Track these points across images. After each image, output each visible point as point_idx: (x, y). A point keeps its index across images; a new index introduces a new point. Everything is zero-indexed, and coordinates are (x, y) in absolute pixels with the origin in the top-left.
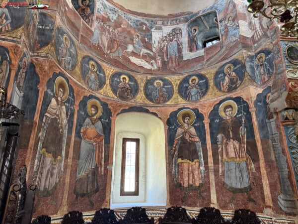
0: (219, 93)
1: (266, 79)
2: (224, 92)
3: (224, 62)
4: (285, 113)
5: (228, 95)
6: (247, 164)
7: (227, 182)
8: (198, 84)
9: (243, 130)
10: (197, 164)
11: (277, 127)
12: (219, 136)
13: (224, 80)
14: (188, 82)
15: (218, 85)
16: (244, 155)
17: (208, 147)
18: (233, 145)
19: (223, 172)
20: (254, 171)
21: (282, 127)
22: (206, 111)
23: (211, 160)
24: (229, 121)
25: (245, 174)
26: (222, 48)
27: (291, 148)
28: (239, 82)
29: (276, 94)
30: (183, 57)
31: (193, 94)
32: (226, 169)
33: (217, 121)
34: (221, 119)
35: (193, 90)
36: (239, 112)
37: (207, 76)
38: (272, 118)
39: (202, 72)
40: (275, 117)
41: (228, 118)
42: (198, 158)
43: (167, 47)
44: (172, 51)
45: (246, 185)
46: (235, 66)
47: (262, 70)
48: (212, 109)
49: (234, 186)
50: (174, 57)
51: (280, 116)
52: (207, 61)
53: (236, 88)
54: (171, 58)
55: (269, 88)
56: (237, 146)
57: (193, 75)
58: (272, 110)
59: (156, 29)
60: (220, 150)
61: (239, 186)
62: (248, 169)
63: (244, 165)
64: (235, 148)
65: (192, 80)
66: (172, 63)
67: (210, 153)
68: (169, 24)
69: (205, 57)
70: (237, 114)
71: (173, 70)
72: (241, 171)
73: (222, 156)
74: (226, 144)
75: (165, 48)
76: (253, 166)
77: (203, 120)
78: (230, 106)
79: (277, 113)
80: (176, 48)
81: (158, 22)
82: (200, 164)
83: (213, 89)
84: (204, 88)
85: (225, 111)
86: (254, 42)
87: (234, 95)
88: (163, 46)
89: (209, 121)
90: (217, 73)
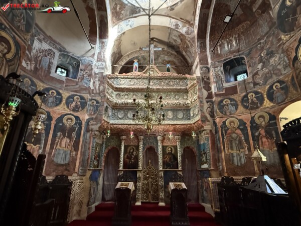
0: (66, 109)
1: (92, 114)
2: (70, 110)
3: (75, 93)
4: (96, 132)
5: (72, 113)
6: (71, 152)
7: (55, 160)
8: (55, 97)
9: (74, 134)
10: (38, 147)
11: (90, 137)
12: (59, 134)
13: (72, 103)
14: (49, 92)
15: (68, 104)
16: (71, 147)
17: (49, 138)
18: (65, 141)
19: (54, 155)
20: (74, 155)
21: (92, 138)
22: (55, 117)
23: (48, 147)
24: (68, 127)
25: (68, 156)
26: (77, 85)
27: (93, 147)
28: (80, 109)
29: (95, 123)
30: (50, 73)
31: (50, 101)
32: (56, 153)
33: (61, 124)
34: (63, 124)
35: (50, 99)
36: (75, 124)
37: (63, 95)
38: (89, 132)
39: (61, 91)
40: (90, 132)
41: (68, 125)
42: (40, 144)
43: (41, 58)
44: (44, 64)
45: (67, 162)
46: (81, 99)
47: (92, 108)
48: (59, 116)
49: (59, 162)
50: (44, 68)
51: (93, 132)
52: (66, 86)
53: (78, 111)
54: (42, 68)
55: (93, 118)
56: (68, 141)
57: (53, 89)
58: (90, 129)
59: (38, 39)
60: (56, 142)
61: (62, 163)
62: (70, 154)
63: (69, 152)
64: (66, 142)
65: (52, 92)
66: (42, 72)
67: (49, 142)
68: (48, 43)
69: (65, 83)
70: (74, 125)
71: (41, 77)
72: (66, 155)
73: (57, 145)
74: (62, 139)
75: (40, 58)
76: (74, 153)
77: (52, 120)
78: (71, 119)
79: (92, 131)
80: (48, 63)
81: (41, 35)
82: (40, 148)
83: (64, 105)
84: (58, 101)
85: (67, 121)
86: (93, 93)
87: (76, 114)
88: (39, 55)
89: (55, 123)
90: (69, 97)
